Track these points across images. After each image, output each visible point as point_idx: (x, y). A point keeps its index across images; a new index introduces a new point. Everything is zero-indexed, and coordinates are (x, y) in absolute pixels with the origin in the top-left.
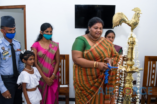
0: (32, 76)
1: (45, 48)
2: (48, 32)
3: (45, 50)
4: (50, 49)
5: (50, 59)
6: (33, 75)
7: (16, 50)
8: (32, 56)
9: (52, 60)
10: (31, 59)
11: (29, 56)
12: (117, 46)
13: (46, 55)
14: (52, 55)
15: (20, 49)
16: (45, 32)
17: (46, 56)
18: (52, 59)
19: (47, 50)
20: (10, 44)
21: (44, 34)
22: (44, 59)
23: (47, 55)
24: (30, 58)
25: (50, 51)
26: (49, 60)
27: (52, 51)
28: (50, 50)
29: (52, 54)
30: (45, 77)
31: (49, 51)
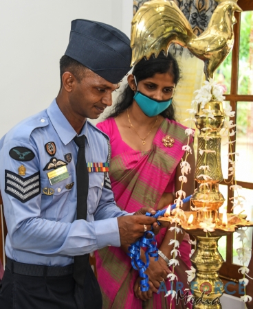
1: (135, 148)
3: (136, 153)
4: (153, 151)
5: (151, 189)
7: (89, 166)
9: (161, 194)
13: (137, 174)
14: (162, 177)
15: (104, 165)
16: (142, 86)
17: (136, 177)
18: (159, 190)
19: (142, 155)
20: (75, 139)
22: (129, 188)
23: (140, 174)
25: (156, 159)
26: (146, 193)
27: (162, 159)
28: (156, 155)
29: (162, 173)
31: (150, 161)
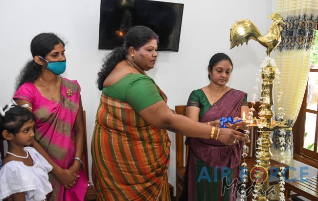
0: (35, 171)
1: (50, 100)
2: (56, 55)
4: (63, 100)
6: (35, 168)
8: (31, 120)
10: (28, 129)
11: (23, 122)
12: (236, 91)
16: (49, 58)
17: (57, 117)
21: (50, 62)
22: (53, 125)
24: (25, 126)
25: (66, 105)
27: (70, 104)
30: (60, 169)
